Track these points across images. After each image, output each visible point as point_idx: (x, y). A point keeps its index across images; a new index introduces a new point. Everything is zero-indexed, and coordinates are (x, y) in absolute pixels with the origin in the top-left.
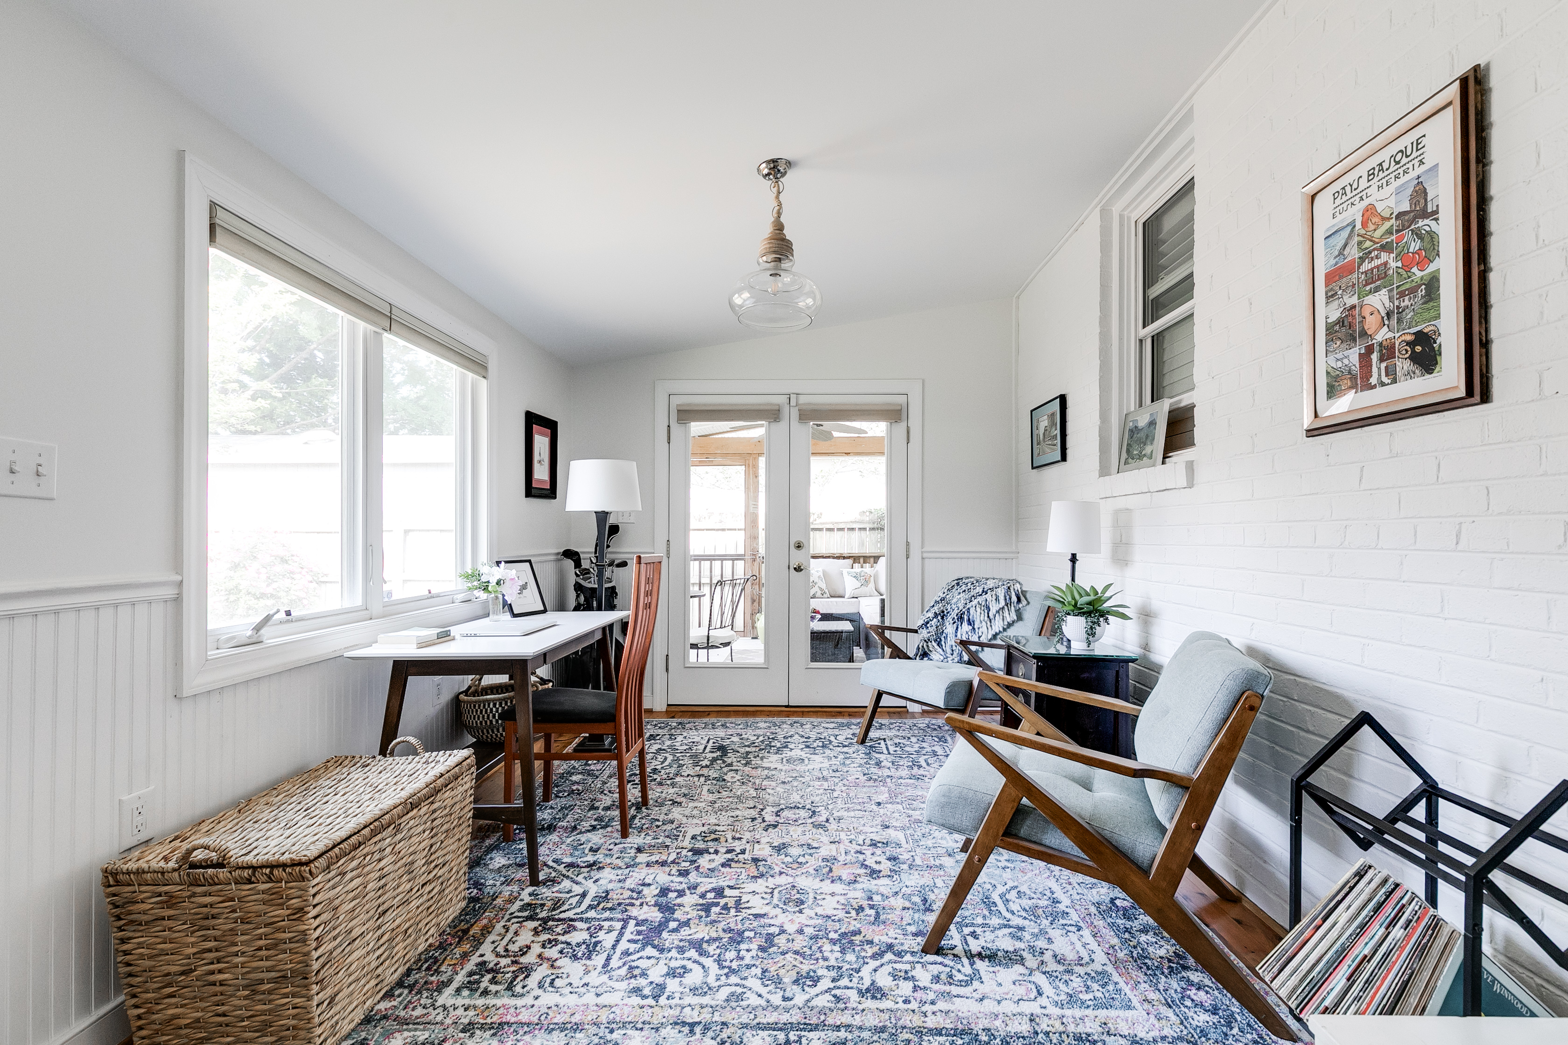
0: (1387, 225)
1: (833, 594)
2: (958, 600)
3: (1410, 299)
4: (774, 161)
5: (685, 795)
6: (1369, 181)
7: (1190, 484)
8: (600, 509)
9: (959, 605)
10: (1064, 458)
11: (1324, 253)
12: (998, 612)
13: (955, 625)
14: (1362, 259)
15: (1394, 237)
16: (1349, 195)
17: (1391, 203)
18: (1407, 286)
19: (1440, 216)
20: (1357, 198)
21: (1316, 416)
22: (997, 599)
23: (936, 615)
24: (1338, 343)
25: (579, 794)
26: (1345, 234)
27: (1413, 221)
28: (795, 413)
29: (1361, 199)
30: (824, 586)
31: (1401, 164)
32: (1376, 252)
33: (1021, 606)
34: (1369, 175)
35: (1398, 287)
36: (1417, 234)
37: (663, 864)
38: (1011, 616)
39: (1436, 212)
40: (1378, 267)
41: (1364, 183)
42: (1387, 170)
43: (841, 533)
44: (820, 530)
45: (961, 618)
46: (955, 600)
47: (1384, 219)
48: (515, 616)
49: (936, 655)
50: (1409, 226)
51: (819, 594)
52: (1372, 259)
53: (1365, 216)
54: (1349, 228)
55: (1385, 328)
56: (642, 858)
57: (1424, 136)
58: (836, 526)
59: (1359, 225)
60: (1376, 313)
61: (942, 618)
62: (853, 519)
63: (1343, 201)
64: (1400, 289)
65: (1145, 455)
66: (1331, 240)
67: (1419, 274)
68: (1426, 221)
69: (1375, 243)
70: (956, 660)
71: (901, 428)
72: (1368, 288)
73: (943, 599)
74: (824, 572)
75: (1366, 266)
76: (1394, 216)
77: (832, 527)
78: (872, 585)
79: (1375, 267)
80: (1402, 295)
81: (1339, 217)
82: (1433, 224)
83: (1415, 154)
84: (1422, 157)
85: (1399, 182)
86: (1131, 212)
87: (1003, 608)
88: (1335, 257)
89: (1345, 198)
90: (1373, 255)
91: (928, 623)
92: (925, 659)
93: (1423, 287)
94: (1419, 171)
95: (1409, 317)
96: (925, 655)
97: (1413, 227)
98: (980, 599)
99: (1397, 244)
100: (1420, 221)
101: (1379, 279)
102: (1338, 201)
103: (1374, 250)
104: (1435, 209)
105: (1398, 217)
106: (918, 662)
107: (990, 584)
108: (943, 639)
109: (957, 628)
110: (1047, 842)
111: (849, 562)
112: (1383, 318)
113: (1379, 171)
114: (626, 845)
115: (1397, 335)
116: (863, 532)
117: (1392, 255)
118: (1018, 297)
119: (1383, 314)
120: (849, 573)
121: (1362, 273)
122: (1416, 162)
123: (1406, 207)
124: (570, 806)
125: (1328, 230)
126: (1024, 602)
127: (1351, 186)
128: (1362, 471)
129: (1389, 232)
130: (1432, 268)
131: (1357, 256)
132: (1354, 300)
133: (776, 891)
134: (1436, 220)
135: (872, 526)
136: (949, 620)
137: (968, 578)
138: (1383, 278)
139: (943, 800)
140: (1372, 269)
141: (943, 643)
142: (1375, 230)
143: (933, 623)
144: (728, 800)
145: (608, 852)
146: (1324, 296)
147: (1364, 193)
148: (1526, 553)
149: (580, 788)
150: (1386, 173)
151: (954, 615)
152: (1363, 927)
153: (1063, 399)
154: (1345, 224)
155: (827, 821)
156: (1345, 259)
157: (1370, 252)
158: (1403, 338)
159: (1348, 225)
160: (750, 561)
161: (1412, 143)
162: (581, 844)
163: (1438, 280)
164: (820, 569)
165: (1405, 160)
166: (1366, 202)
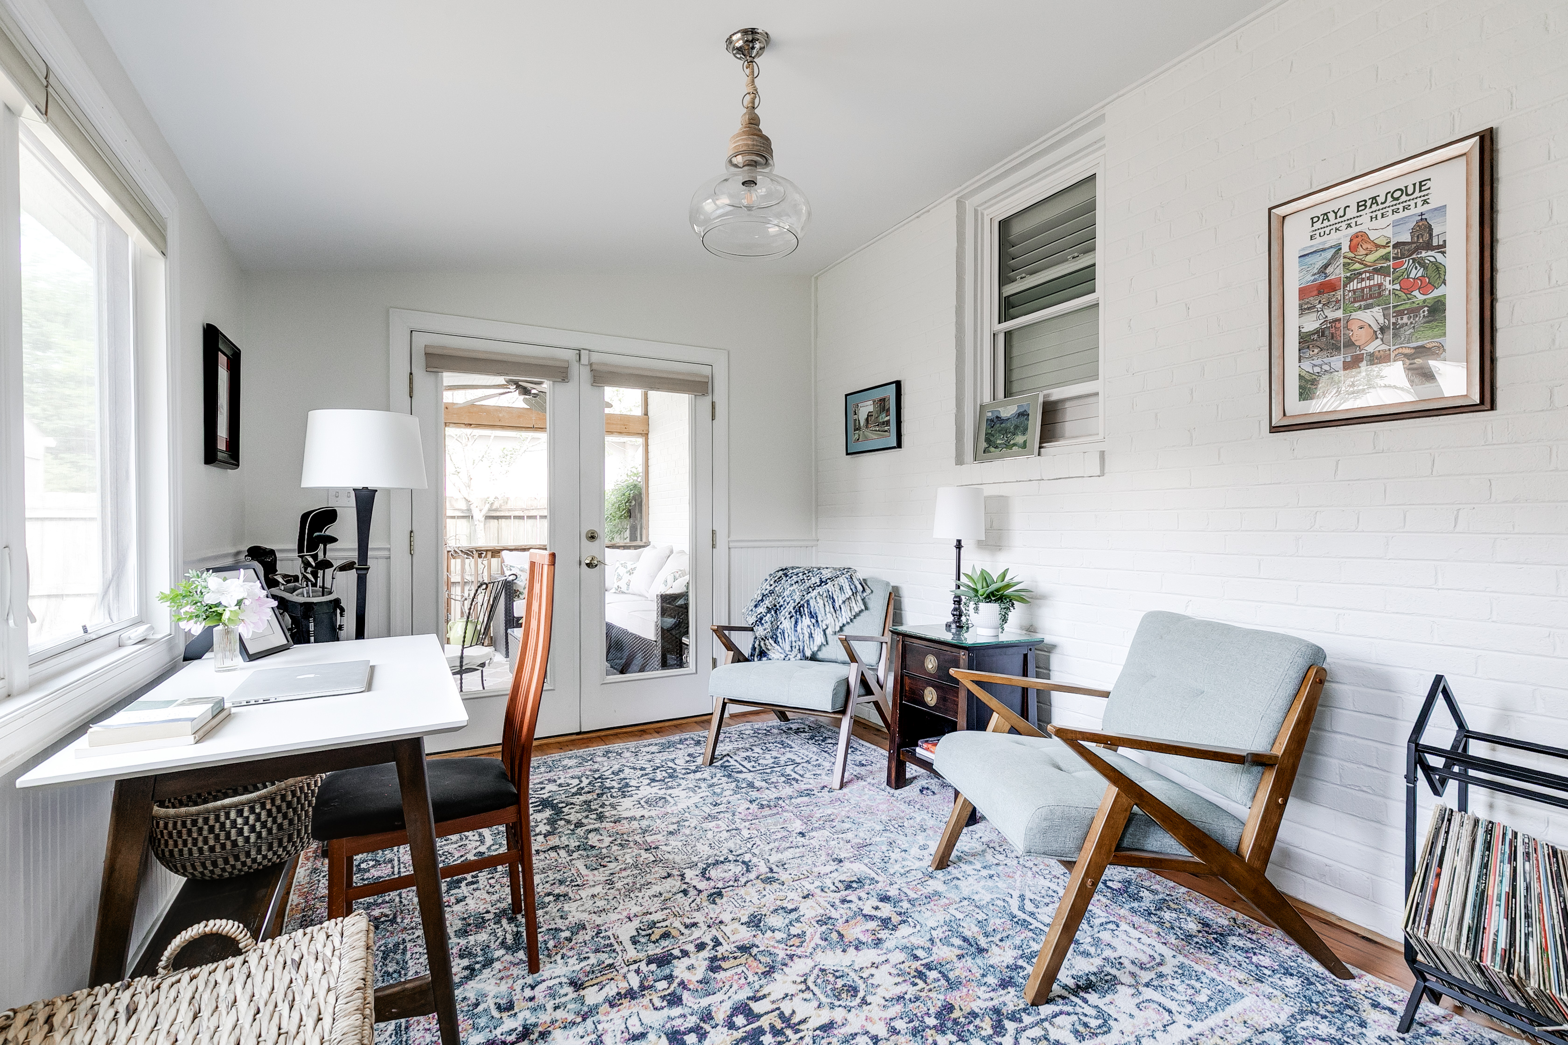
0: (1382, 252)
2: (791, 593)
3: (1409, 318)
4: (753, 31)
5: (561, 882)
6: (1358, 211)
7: (1102, 474)
8: (360, 485)
9: (795, 597)
10: (899, 445)
11: (1298, 269)
12: (844, 602)
13: (793, 619)
14: (1349, 280)
15: (1391, 263)
16: (1333, 221)
17: (1389, 232)
18: (1407, 306)
19: (1448, 249)
20: (1344, 225)
21: (1284, 415)
22: (841, 588)
23: (769, 610)
24: (1316, 351)
25: (393, 921)
26: (1329, 254)
27: (1417, 250)
28: (585, 373)
29: (1349, 226)
31: (1401, 201)
32: (1368, 275)
33: (865, 594)
34: (1358, 206)
35: (1394, 307)
36: (1421, 263)
37: (631, 994)
38: (857, 607)
39: (1444, 246)
40: (1370, 287)
41: (1352, 212)
42: (1382, 203)
44: (509, 517)
45: (799, 610)
46: (787, 593)
47: (1378, 246)
48: (253, 657)
49: (775, 653)
50: (1411, 255)
52: (1363, 280)
53: (1355, 241)
54: (1333, 251)
55: (1379, 341)
56: (592, 996)
57: (1429, 179)
58: (523, 514)
59: (1345, 248)
60: (1366, 327)
61: (776, 612)
63: (1322, 226)
64: (1397, 309)
65: (1014, 445)
66: (1308, 260)
67: (1421, 297)
68: (1430, 253)
69: (1366, 266)
70: (799, 656)
71: (706, 402)
72: (1357, 305)
73: (772, 592)
75: (1354, 285)
76: (1391, 244)
79: (1366, 287)
80: (1400, 314)
81: (1318, 240)
82: (1439, 257)
83: (1417, 194)
84: (1426, 197)
85: (1397, 216)
86: (984, 209)
87: (849, 598)
88: (1314, 275)
89: (1326, 223)
90: (1364, 276)
91: (761, 619)
92: (764, 659)
93: (1426, 309)
94: (1421, 209)
95: (1408, 333)
96: (763, 654)
97: (1414, 256)
98: (819, 589)
99: (1395, 269)
100: (1423, 252)
101: (1371, 298)
102: (1318, 225)
103: (1365, 272)
104: (1441, 243)
105: (1395, 246)
106: (756, 663)
107: (826, 574)
108: (779, 635)
109: (796, 622)
110: (1149, 847)
112: (1375, 332)
113: (1372, 203)
114: (550, 983)
115: (1392, 348)
117: (1388, 279)
118: (817, 278)
119: (1376, 327)
121: (1349, 291)
122: (1419, 201)
123: (1406, 237)
124: (396, 945)
125: (1304, 249)
126: (868, 591)
127: (1336, 213)
128: (1337, 464)
129: (1386, 258)
130: (1436, 293)
131: (1342, 276)
132: (1339, 314)
133: (810, 983)
134: (1443, 253)
136: (784, 613)
137: (793, 568)
138: (1376, 298)
139: (1045, 824)
140: (1362, 289)
141: (779, 639)
142: (1367, 255)
143: (767, 618)
144: (624, 874)
145: (530, 1004)
146: (1298, 308)
147: (1353, 221)
148: (1533, 534)
149: (386, 911)
150: (1381, 206)
151: (790, 608)
152: (1485, 866)
153: (898, 384)
154: (1327, 246)
155: (771, 870)
156: (1326, 277)
157: (1361, 274)
158: (1400, 350)
159: (1331, 247)
161: (1414, 185)
162: (477, 1005)
163: (1444, 304)
165: (1404, 198)
166: (1354, 230)
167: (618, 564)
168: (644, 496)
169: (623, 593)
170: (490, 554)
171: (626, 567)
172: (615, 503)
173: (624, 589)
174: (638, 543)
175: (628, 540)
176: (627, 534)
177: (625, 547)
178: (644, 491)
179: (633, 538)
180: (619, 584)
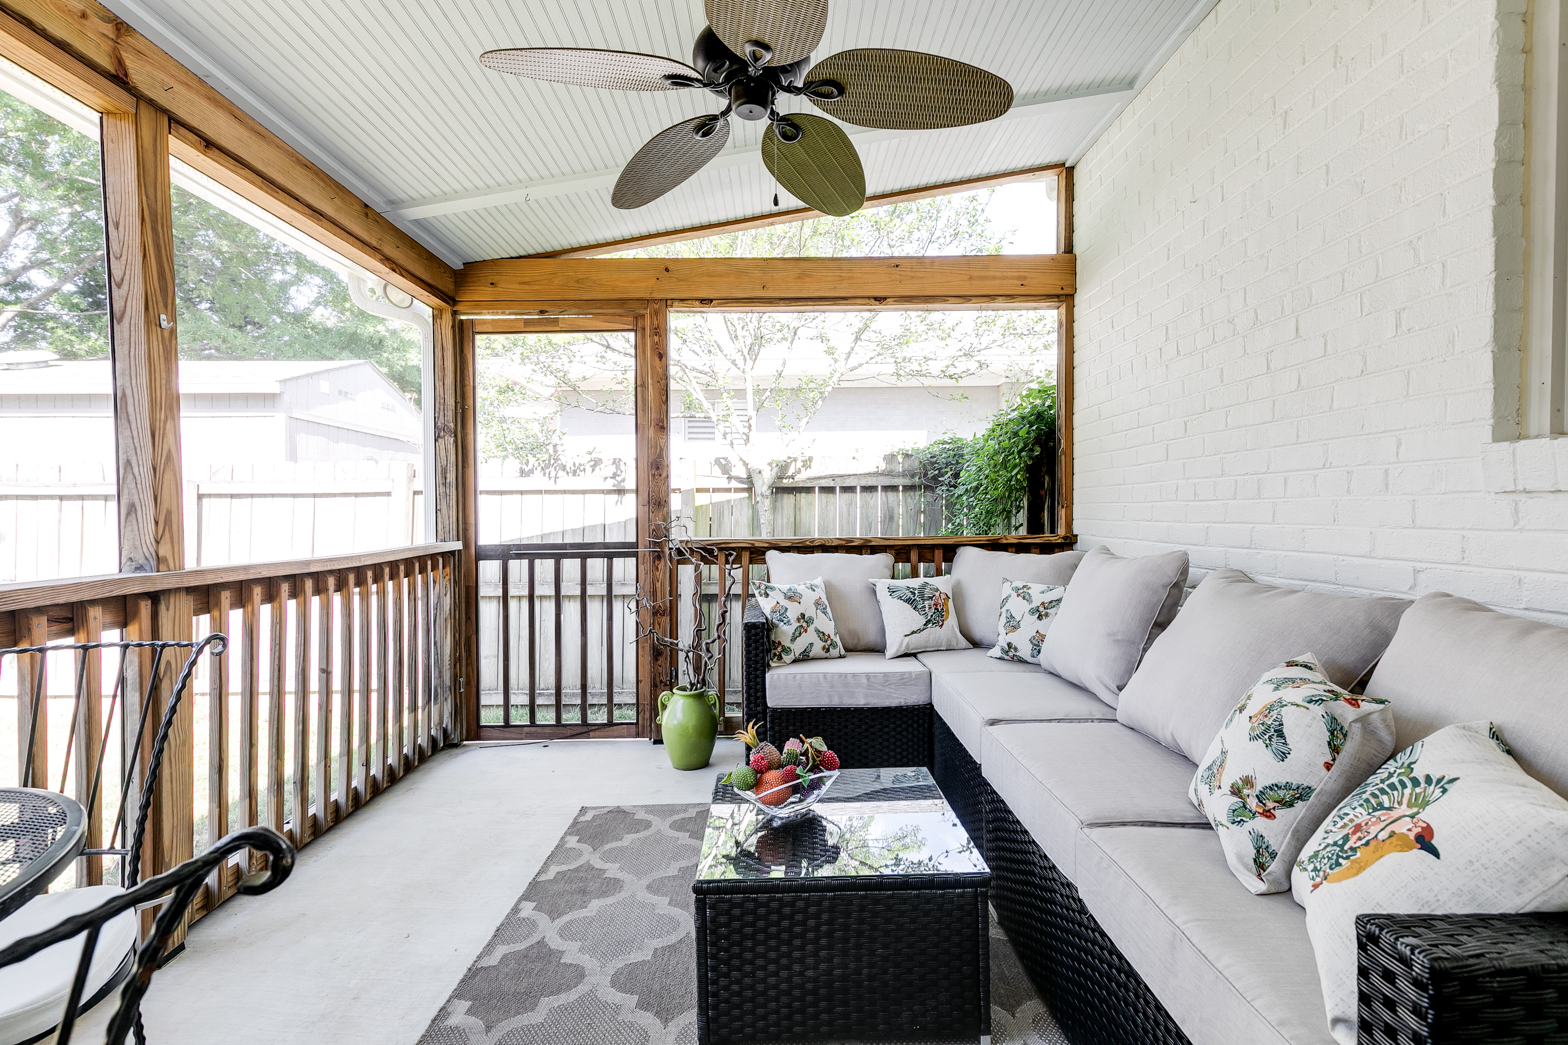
1: (851, 644)
30: (829, 627)
43: (847, 496)
44: (809, 490)
51: (817, 649)
58: (838, 484)
62: (873, 469)
74: (829, 589)
77: (832, 484)
78: (951, 621)
111: (884, 559)
116: (891, 495)
120: (892, 591)
135: (907, 482)
160: (649, 559)
164: (819, 581)
167: (1007, 590)
168: (1062, 435)
169: (1022, 661)
170: (746, 556)
171: (1027, 598)
172: (996, 453)
173: (1025, 651)
174: (1047, 537)
175: (1023, 531)
176: (1022, 517)
177: (1021, 548)
178: (1062, 422)
179: (1035, 526)
180: (1013, 638)
